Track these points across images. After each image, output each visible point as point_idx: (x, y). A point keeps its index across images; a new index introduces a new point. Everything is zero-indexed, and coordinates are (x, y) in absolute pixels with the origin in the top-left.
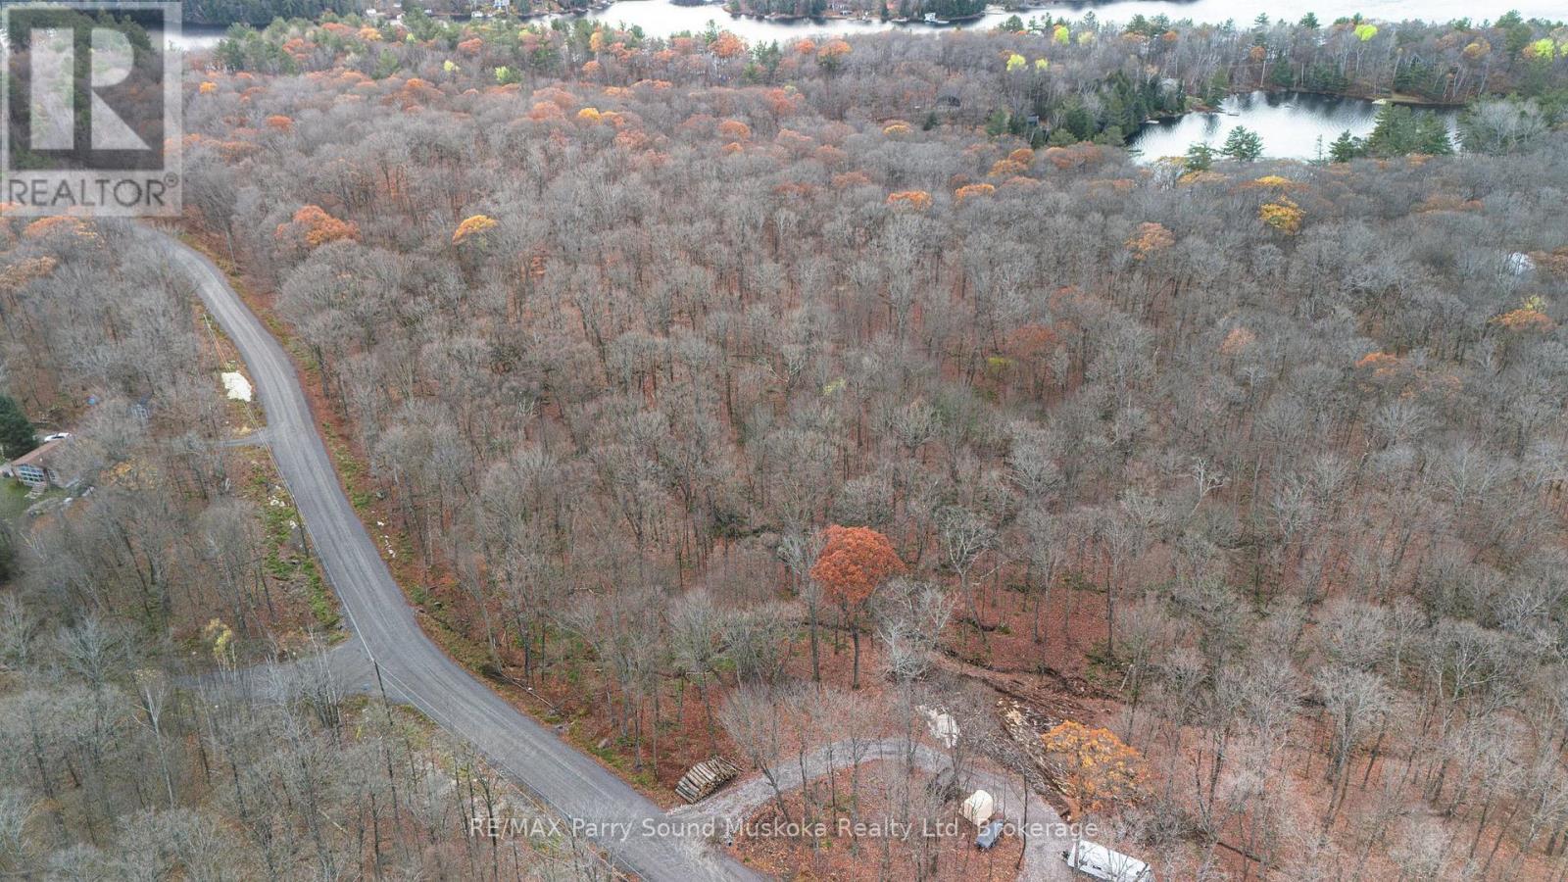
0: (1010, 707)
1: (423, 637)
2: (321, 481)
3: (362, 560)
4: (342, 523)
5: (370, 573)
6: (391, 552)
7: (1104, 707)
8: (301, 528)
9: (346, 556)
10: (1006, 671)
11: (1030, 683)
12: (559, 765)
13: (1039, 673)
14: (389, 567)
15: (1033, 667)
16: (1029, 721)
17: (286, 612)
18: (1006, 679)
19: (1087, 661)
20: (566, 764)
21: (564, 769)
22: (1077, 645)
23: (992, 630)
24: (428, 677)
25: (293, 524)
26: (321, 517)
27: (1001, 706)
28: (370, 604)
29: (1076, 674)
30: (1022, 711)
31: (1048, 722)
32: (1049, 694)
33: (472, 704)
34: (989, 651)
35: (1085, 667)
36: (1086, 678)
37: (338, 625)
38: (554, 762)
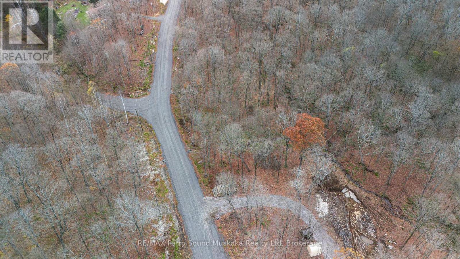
0: (358, 209)
1: (169, 103)
2: (168, 38)
3: (166, 69)
4: (167, 55)
5: (166, 75)
6: (176, 69)
7: (402, 225)
8: (155, 53)
9: (162, 66)
10: (367, 191)
11: (375, 201)
12: (182, 165)
13: (381, 197)
14: (172, 74)
15: (380, 194)
16: (362, 219)
17: (136, 81)
18: (365, 195)
19: (407, 201)
20: (184, 165)
21: (182, 167)
22: (406, 193)
23: (371, 172)
24: (162, 118)
25: (153, 51)
26: (162, 51)
27: (354, 207)
28: (160, 86)
29: (398, 205)
30: (362, 213)
31: (370, 222)
32: (380, 209)
33: (169, 132)
34: (364, 180)
35: (404, 204)
36: (402, 208)
37: (148, 90)
38: (181, 163)
